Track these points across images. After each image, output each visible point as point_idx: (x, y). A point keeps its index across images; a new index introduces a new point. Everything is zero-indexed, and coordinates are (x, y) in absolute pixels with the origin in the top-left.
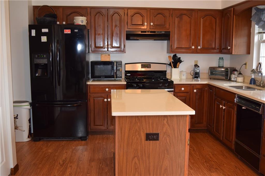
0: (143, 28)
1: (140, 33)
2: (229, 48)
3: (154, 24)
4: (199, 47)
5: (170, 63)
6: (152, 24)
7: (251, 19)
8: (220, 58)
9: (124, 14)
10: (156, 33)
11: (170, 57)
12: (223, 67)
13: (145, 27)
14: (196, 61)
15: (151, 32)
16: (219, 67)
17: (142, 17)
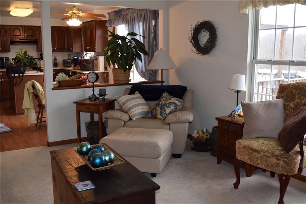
0: (20, 37)
1: (18, 40)
2: (71, 48)
3: (27, 35)
4: (55, 48)
5: (39, 58)
6: (26, 35)
7: (106, 25)
8: (69, 55)
9: (8, 29)
10: (29, 40)
11: (38, 54)
12: (70, 59)
13: (22, 37)
14: (55, 57)
15: (26, 40)
16: (69, 59)
17: (20, 31)
